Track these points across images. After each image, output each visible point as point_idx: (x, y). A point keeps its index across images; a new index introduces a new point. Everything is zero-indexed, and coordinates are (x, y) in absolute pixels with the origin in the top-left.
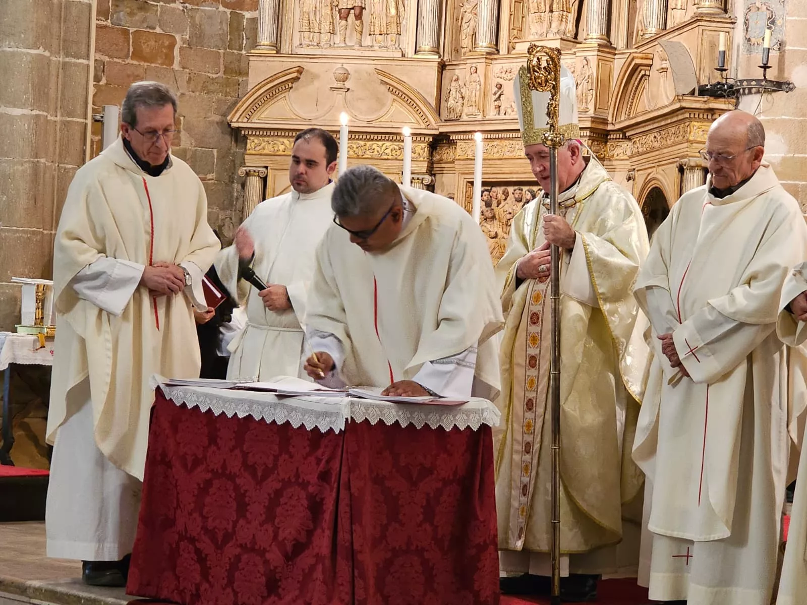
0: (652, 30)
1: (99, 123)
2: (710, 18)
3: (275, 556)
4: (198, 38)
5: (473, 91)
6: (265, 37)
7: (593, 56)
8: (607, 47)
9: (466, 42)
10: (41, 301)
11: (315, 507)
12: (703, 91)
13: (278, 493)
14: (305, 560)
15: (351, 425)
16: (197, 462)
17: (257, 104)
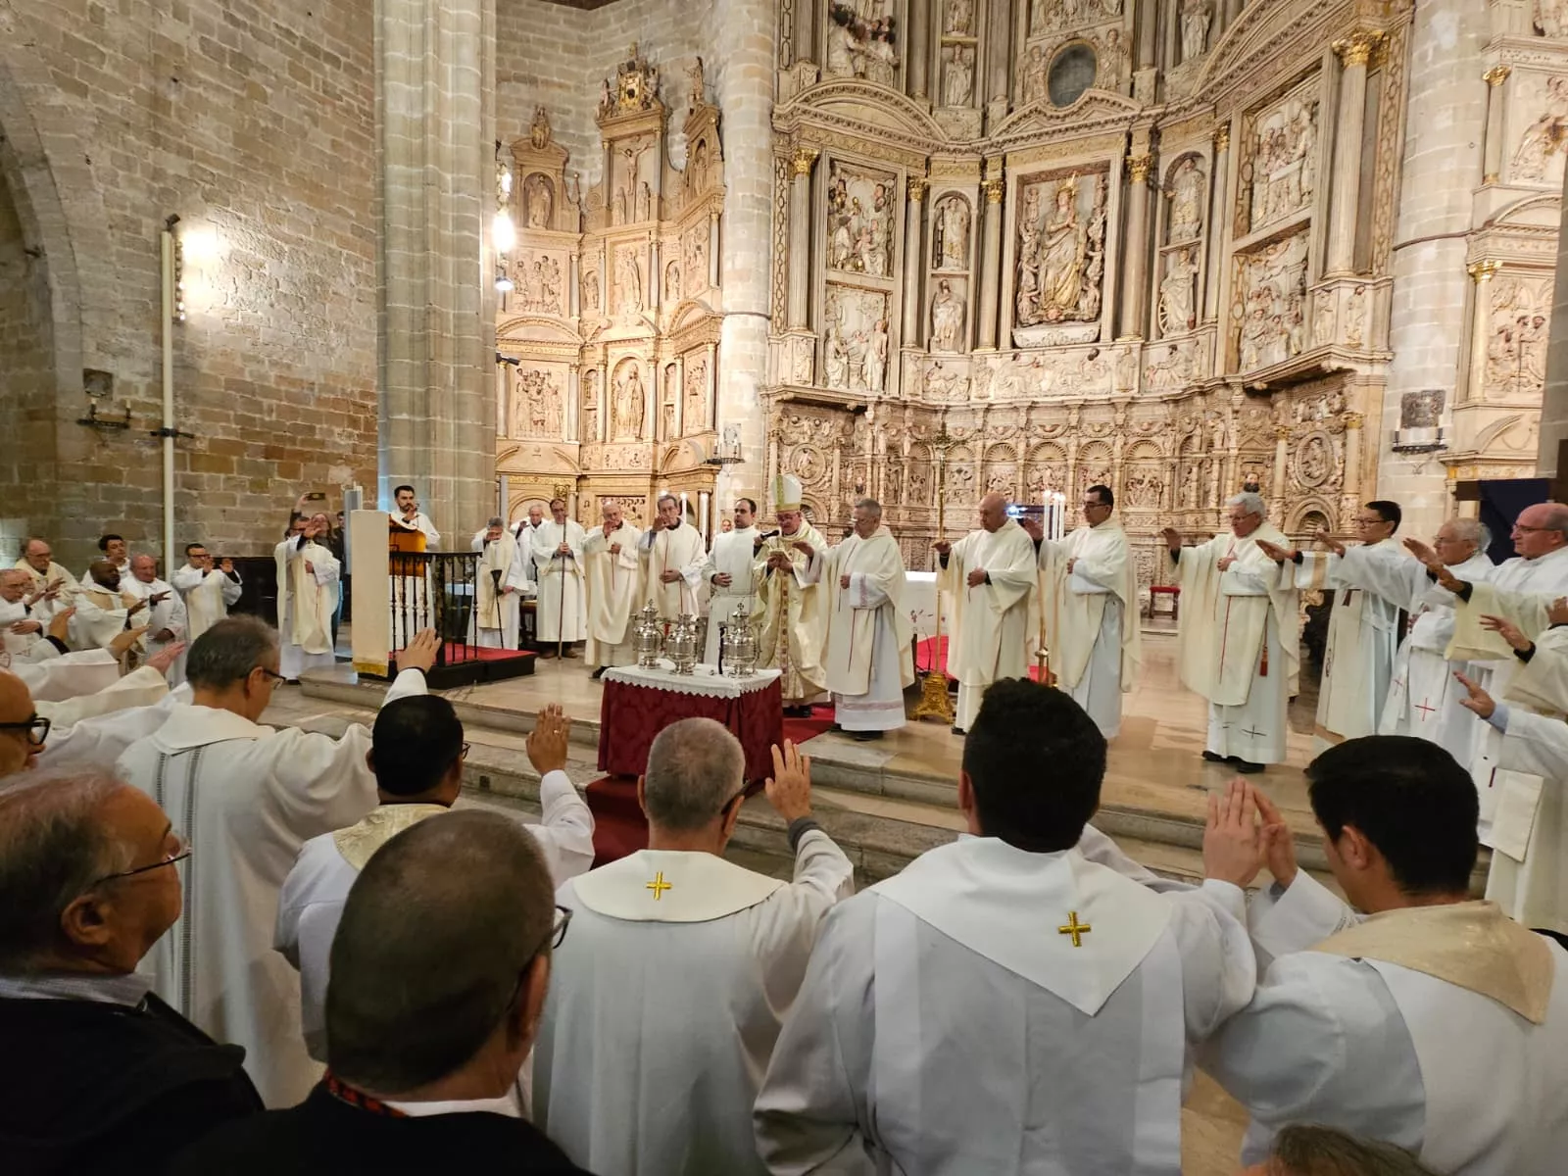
0: (676, 435)
2: (709, 432)
5: (596, 458)
6: (501, 433)
7: (650, 445)
8: (656, 442)
9: (590, 436)
12: (706, 462)
17: (500, 461)
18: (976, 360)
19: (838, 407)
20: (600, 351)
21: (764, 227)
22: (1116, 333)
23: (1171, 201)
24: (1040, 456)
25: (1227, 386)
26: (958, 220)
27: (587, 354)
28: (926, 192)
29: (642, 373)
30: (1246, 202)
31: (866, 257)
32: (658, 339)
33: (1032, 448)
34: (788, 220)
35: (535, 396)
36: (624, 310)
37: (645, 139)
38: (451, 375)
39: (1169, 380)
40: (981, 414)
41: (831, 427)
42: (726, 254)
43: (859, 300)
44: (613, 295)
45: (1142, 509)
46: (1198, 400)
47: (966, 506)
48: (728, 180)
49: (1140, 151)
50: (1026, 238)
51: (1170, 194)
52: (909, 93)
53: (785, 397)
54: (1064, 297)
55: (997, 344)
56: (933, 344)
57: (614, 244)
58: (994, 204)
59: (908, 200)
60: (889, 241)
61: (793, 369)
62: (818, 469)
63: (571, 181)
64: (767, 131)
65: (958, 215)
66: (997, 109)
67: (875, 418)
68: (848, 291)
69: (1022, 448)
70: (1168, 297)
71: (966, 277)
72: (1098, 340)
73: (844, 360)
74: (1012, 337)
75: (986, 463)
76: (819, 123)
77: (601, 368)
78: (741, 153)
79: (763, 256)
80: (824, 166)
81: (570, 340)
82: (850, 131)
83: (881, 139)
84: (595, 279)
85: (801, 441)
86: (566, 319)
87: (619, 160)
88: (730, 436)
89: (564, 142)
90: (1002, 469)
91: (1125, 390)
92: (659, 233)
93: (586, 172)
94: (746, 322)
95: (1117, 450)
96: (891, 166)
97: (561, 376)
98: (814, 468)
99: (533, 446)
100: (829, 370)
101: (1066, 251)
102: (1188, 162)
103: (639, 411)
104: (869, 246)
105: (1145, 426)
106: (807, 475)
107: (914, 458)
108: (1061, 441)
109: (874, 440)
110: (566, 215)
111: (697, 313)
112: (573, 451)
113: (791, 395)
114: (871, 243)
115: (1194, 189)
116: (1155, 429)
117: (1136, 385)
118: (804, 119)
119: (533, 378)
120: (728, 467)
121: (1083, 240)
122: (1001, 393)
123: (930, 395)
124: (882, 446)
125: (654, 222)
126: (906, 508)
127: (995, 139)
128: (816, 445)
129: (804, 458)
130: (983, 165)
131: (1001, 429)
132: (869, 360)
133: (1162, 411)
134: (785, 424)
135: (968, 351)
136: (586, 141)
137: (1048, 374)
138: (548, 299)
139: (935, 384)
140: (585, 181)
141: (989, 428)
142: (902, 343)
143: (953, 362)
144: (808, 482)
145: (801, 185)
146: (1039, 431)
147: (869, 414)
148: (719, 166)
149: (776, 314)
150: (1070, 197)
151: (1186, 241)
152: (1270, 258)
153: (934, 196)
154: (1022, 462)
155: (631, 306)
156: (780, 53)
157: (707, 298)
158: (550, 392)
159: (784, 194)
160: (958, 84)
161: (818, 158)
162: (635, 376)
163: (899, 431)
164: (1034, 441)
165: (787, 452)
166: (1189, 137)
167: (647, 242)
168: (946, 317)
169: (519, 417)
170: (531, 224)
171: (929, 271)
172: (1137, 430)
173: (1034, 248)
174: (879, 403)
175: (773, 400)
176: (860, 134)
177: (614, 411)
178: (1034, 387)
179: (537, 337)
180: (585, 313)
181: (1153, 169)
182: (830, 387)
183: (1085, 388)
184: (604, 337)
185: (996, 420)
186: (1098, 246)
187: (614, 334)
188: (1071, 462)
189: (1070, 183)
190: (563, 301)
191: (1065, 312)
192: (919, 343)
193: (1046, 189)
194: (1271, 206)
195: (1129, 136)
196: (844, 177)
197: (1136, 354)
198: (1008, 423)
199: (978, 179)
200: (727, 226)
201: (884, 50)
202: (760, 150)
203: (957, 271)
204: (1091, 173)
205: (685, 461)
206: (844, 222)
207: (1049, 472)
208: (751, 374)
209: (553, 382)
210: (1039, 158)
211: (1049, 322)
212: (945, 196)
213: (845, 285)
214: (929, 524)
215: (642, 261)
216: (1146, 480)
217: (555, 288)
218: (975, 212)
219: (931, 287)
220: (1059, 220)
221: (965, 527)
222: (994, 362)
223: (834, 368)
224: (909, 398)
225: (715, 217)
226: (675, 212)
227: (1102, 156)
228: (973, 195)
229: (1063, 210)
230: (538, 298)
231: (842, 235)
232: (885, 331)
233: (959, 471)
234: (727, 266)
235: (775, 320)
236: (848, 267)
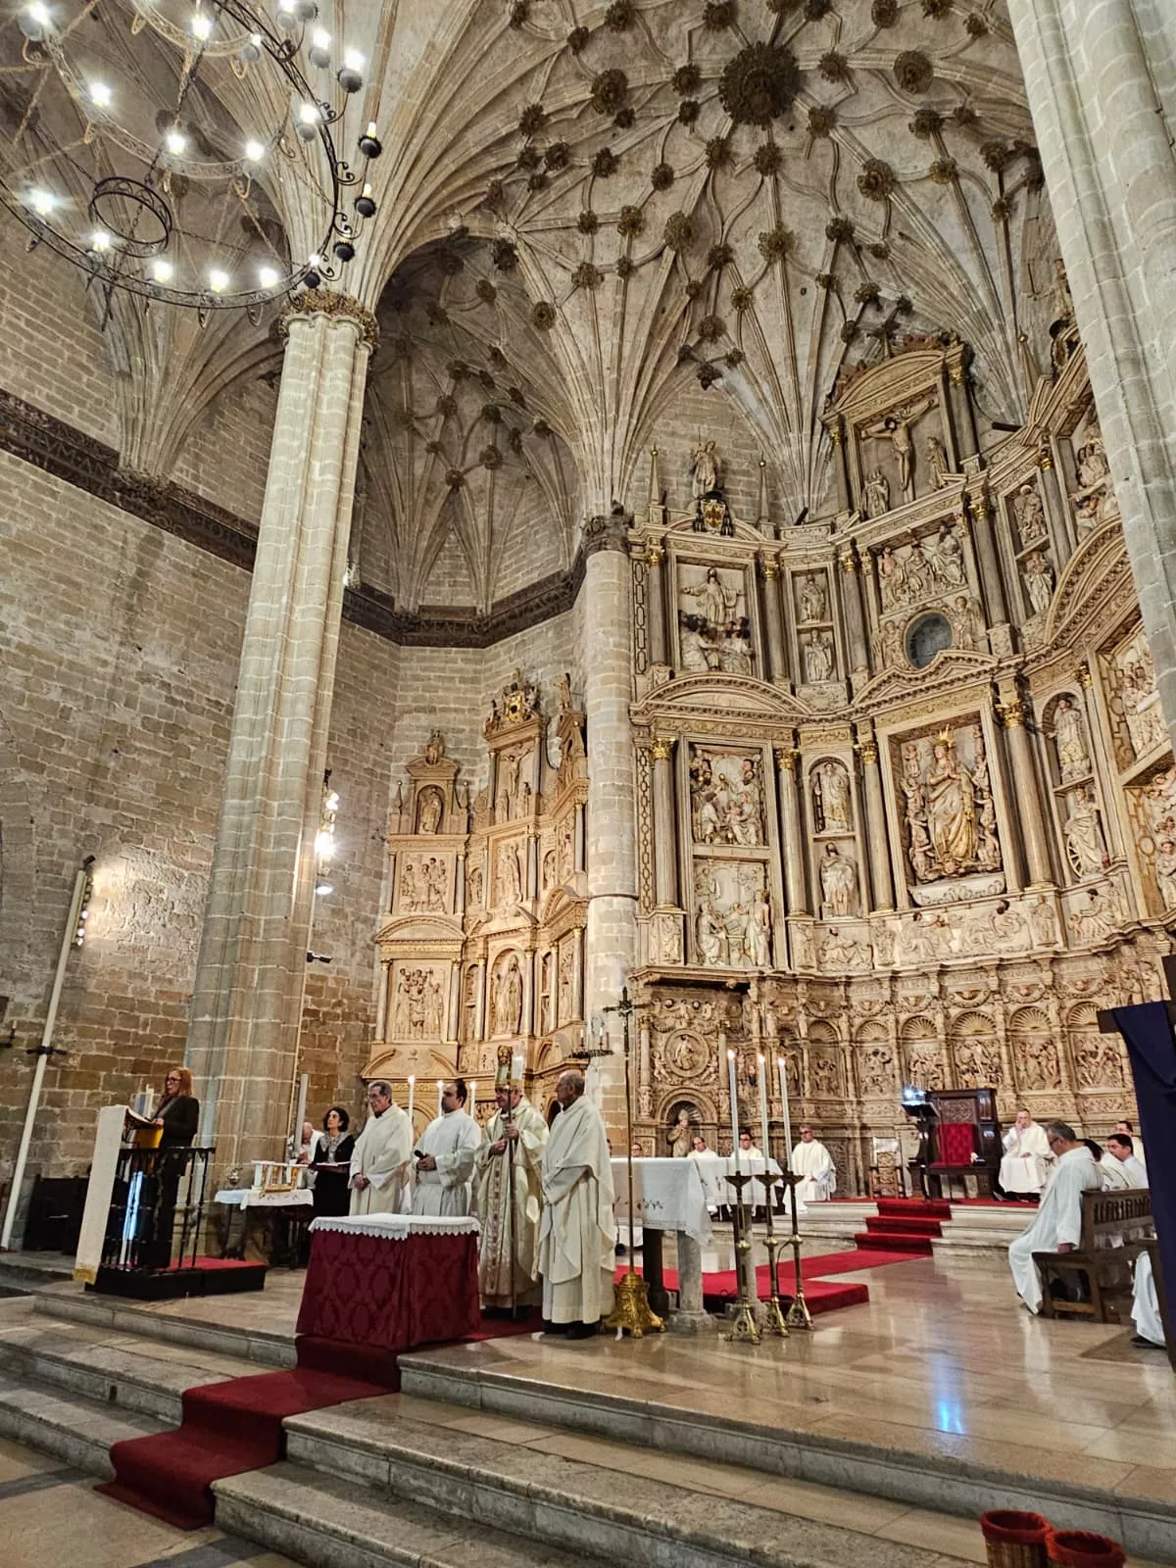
0: (552, 1028)
1: (298, 1082)
2: (577, 1023)
3: (373, 1307)
4: (348, 1035)
5: (473, 1059)
6: (379, 1036)
7: (526, 1040)
8: (532, 1036)
9: (470, 1035)
10: (264, 1172)
11: (392, 1278)
12: (574, 1056)
13: (375, 1273)
14: (387, 1309)
15: (410, 1235)
16: (336, 1258)
17: (374, 1068)
18: (874, 923)
19: (718, 986)
20: (481, 944)
21: (626, 812)
22: (1025, 880)
23: (1055, 740)
24: (967, 1029)
25: (1146, 930)
26: (836, 783)
27: (470, 950)
28: (798, 760)
29: (521, 964)
30: (1124, 733)
31: (737, 829)
32: (535, 930)
33: (952, 1021)
34: (652, 801)
35: (416, 996)
36: (503, 903)
37: (526, 745)
38: (256, 977)
39: (1094, 930)
40: (886, 984)
41: (713, 1010)
42: (590, 840)
43: (734, 870)
44: (494, 889)
45: (1102, 1089)
46: (1125, 949)
47: (888, 1096)
48: (591, 773)
49: (1009, 698)
50: (910, 794)
51: (1051, 735)
52: (769, 678)
53: (651, 978)
54: (961, 849)
55: (895, 906)
56: (824, 910)
57: (497, 840)
58: (870, 765)
59: (777, 771)
60: (762, 811)
61: (662, 948)
62: (701, 1059)
63: (461, 789)
64: (625, 726)
65: (836, 779)
66: (859, 679)
67: (760, 996)
68: (721, 864)
69: (939, 1021)
70: (1073, 838)
71: (854, 838)
72: (1005, 891)
73: (722, 935)
74: (910, 895)
75: (903, 1042)
76: (674, 713)
77: (481, 963)
78: (602, 748)
79: (626, 839)
80: (684, 750)
81: (452, 936)
82: (706, 717)
83: (740, 720)
84: (480, 876)
85: (678, 1027)
86: (450, 915)
87: (503, 765)
88: (597, 1024)
89: (457, 757)
90: (926, 1048)
91: (1048, 945)
92: (537, 825)
93: (476, 780)
94: (610, 904)
95: (1052, 1015)
96: (755, 743)
97: (443, 973)
98: (696, 1057)
99: (412, 1048)
100: (704, 947)
101: (952, 802)
102: (1062, 703)
103: (517, 1005)
104: (739, 818)
105: (1080, 985)
106: (686, 1065)
107: (818, 1041)
108: (985, 1009)
109: (761, 1021)
110: (456, 819)
111: (566, 899)
112: (451, 1054)
113: (658, 976)
114: (741, 814)
115: (1074, 727)
116: (1093, 988)
117: (1059, 937)
118: (659, 712)
119: (415, 977)
120: (595, 1060)
121: (969, 790)
122: (906, 958)
123: (829, 966)
124: (771, 1027)
125: (532, 817)
126: (810, 1101)
127: (858, 706)
128: (696, 1031)
129: (683, 1046)
130: (854, 730)
131: (912, 1000)
132: (751, 933)
133: (1097, 966)
134: (656, 1011)
135: (866, 915)
136: (477, 753)
137: (956, 933)
138: (434, 898)
139: (832, 953)
140: (475, 788)
141: (900, 999)
142: (787, 912)
143: (852, 929)
144: (688, 1074)
145: (661, 770)
146: (958, 999)
147: (753, 992)
148: (581, 762)
149: (643, 893)
150: (947, 749)
151: (1079, 778)
152: (1161, 787)
153: (806, 765)
154: (942, 1037)
155: (511, 899)
156: (637, 661)
157: (573, 884)
158: (431, 990)
159: (647, 779)
160: (819, 661)
161: (677, 743)
162: (514, 968)
163: (791, 1009)
164: (954, 1012)
165: (661, 1040)
166: (1056, 680)
167: (526, 836)
168: (836, 881)
169: (399, 1018)
170: (421, 830)
171: (811, 835)
172: (1072, 990)
173: (920, 802)
174: (762, 979)
175: (641, 983)
176: (718, 718)
177: (493, 1007)
178: (944, 948)
179: (418, 936)
180: (469, 909)
181: (1028, 713)
182: (707, 965)
183: (1002, 945)
184: (484, 931)
185: (906, 991)
186: (986, 794)
187: (494, 926)
188: (1001, 1034)
189: (943, 736)
190: (447, 899)
191: (964, 864)
192: (809, 911)
193: (923, 744)
194: (1146, 736)
195: (995, 687)
196: (706, 756)
197: (1051, 902)
198: (920, 992)
199: (850, 743)
200: (590, 815)
201: (739, 645)
202: (619, 744)
203: (842, 833)
204: (966, 724)
205: (556, 1057)
206: (710, 798)
207: (979, 1049)
208: (618, 957)
209: (434, 980)
210: (907, 717)
211: (949, 876)
212: (819, 762)
213: (717, 858)
214: (846, 1121)
215: (522, 853)
216: (1101, 1052)
217: (440, 887)
218: (852, 774)
219: (816, 852)
220: (939, 772)
221: (887, 1122)
222: (896, 925)
223: (710, 945)
224: (798, 971)
225: (579, 807)
226: (551, 805)
227: (970, 708)
228: (848, 759)
229: (942, 762)
230: (424, 898)
231: (708, 811)
232: (767, 901)
233: (876, 1053)
234: (591, 851)
235: (641, 899)
236: (717, 840)
